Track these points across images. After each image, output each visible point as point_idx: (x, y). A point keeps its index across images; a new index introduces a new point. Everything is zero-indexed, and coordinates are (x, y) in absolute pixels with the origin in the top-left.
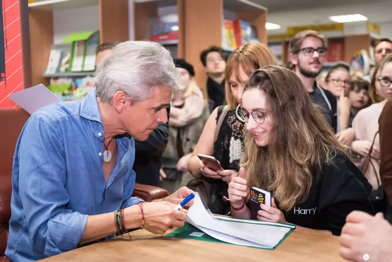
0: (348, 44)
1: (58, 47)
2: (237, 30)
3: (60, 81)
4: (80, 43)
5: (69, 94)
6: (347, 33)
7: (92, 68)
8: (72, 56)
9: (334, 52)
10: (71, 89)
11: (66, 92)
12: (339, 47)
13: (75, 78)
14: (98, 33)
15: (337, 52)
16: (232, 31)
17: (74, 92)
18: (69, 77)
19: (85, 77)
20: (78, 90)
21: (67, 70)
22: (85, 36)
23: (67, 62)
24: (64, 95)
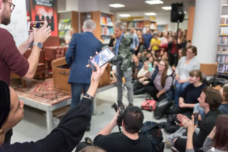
1: (61, 23)
2: (106, 19)
4: (67, 22)
8: (65, 25)
12: (142, 24)
13: (65, 31)
14: (71, 20)
20: (66, 34)
21: (63, 29)
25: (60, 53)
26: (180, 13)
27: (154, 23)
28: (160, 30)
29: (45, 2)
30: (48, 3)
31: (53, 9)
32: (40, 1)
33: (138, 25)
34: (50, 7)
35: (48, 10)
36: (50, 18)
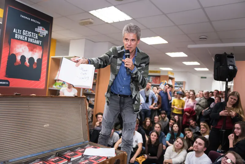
0: (161, 78)
3: (59, 81)
5: (62, 86)
6: (161, 74)
9: (157, 80)
11: (61, 85)
12: (158, 79)
15: (158, 80)
17: (63, 85)
20: (65, 85)
24: (60, 86)
26: (231, 68)
27: (171, 79)
29: (31, 37)
30: (35, 39)
31: (43, 49)
32: (22, 34)
33: (154, 80)
34: (37, 44)
35: (34, 48)
36: (36, 61)
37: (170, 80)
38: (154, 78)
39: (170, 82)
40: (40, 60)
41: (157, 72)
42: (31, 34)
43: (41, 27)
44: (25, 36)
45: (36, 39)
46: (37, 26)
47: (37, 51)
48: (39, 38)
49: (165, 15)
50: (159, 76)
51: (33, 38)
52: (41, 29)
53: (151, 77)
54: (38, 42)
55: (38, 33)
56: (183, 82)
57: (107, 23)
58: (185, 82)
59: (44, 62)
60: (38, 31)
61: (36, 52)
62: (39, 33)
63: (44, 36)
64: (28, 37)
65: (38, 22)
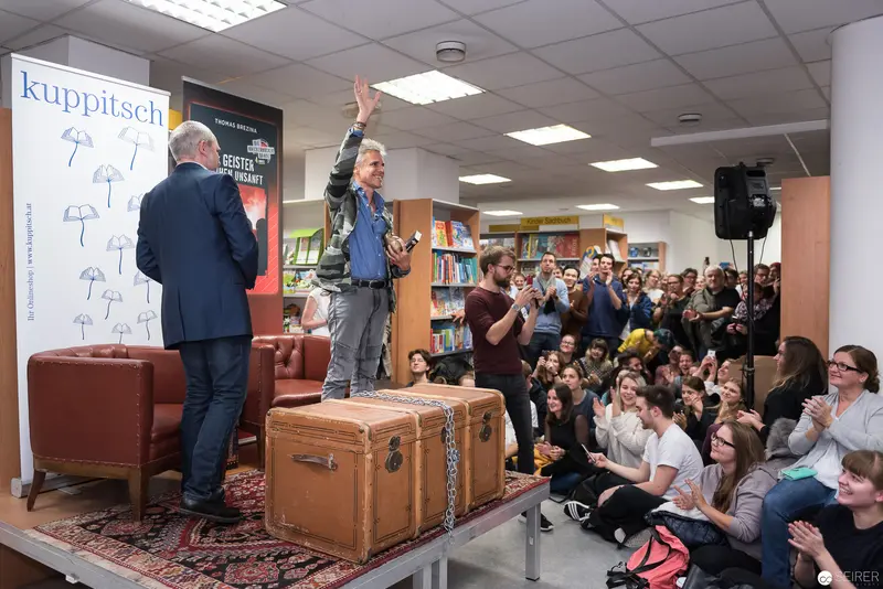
0: (582, 237)
2: (448, 231)
4: (304, 239)
6: (584, 225)
7: (316, 262)
8: (297, 250)
9: (569, 247)
10: (294, 280)
12: (575, 241)
13: (298, 270)
14: (322, 230)
15: (573, 247)
16: (444, 231)
18: (293, 270)
19: (308, 270)
21: (291, 263)
22: (310, 233)
23: (292, 256)
25: (286, 361)
27: (617, 237)
28: (639, 262)
29: (240, 170)
30: (248, 172)
31: (267, 193)
32: (222, 166)
33: (561, 247)
34: (255, 185)
35: (248, 196)
36: (254, 227)
37: (613, 243)
38: (561, 238)
39: (613, 248)
40: (262, 223)
41: (567, 220)
42: (240, 161)
43: (259, 141)
44: (228, 168)
45: (252, 173)
46: (249, 138)
47: (255, 201)
48: (258, 169)
49: (574, 77)
50: (575, 234)
51: (244, 171)
52: (260, 146)
53: (551, 238)
54: (254, 179)
55: (253, 156)
56: (657, 244)
57: (418, 105)
58: (664, 245)
59: (273, 227)
60: (254, 152)
61: (253, 203)
62: (256, 155)
63: (266, 160)
64: (234, 170)
65: (252, 130)
